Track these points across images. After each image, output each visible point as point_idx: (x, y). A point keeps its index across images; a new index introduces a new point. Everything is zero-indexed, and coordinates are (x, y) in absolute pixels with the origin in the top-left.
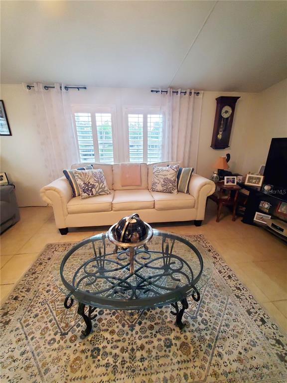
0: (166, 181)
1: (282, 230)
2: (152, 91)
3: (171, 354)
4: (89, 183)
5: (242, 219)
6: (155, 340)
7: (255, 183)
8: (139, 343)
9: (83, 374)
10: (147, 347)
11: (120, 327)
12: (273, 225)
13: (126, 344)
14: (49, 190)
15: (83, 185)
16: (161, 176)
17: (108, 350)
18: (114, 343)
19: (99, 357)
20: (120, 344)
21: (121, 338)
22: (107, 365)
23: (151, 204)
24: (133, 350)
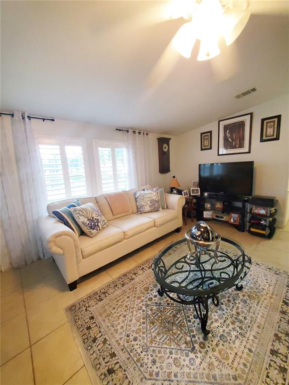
0: (153, 202)
1: (223, 218)
2: (117, 129)
3: (250, 305)
4: (93, 218)
5: (196, 219)
6: (238, 305)
7: (196, 193)
8: (234, 312)
9: (233, 354)
10: (239, 311)
11: (216, 314)
12: (216, 216)
13: (230, 319)
14: (60, 236)
15: (88, 222)
16: (146, 199)
17: (227, 330)
18: (225, 324)
19: (229, 338)
20: (228, 322)
21: (225, 319)
22: (237, 337)
23: (152, 224)
24: (236, 318)
